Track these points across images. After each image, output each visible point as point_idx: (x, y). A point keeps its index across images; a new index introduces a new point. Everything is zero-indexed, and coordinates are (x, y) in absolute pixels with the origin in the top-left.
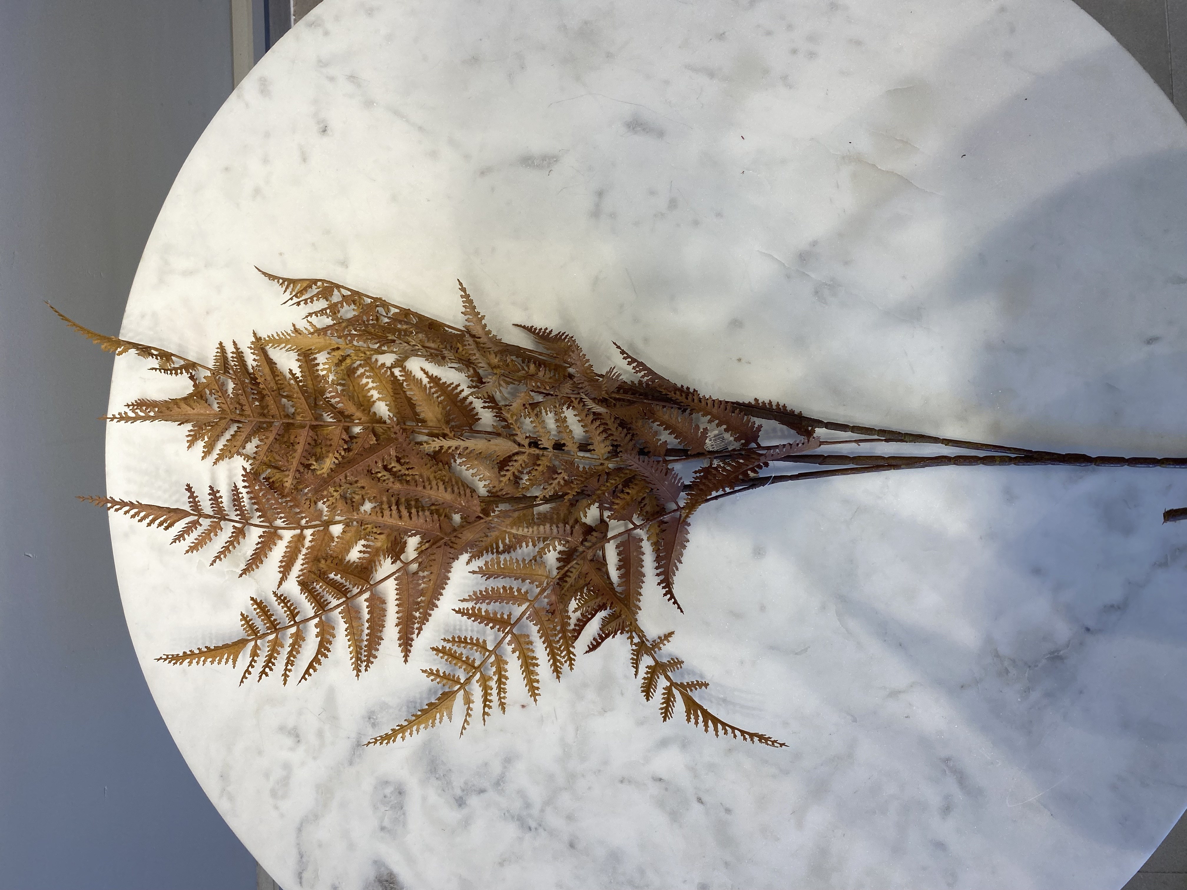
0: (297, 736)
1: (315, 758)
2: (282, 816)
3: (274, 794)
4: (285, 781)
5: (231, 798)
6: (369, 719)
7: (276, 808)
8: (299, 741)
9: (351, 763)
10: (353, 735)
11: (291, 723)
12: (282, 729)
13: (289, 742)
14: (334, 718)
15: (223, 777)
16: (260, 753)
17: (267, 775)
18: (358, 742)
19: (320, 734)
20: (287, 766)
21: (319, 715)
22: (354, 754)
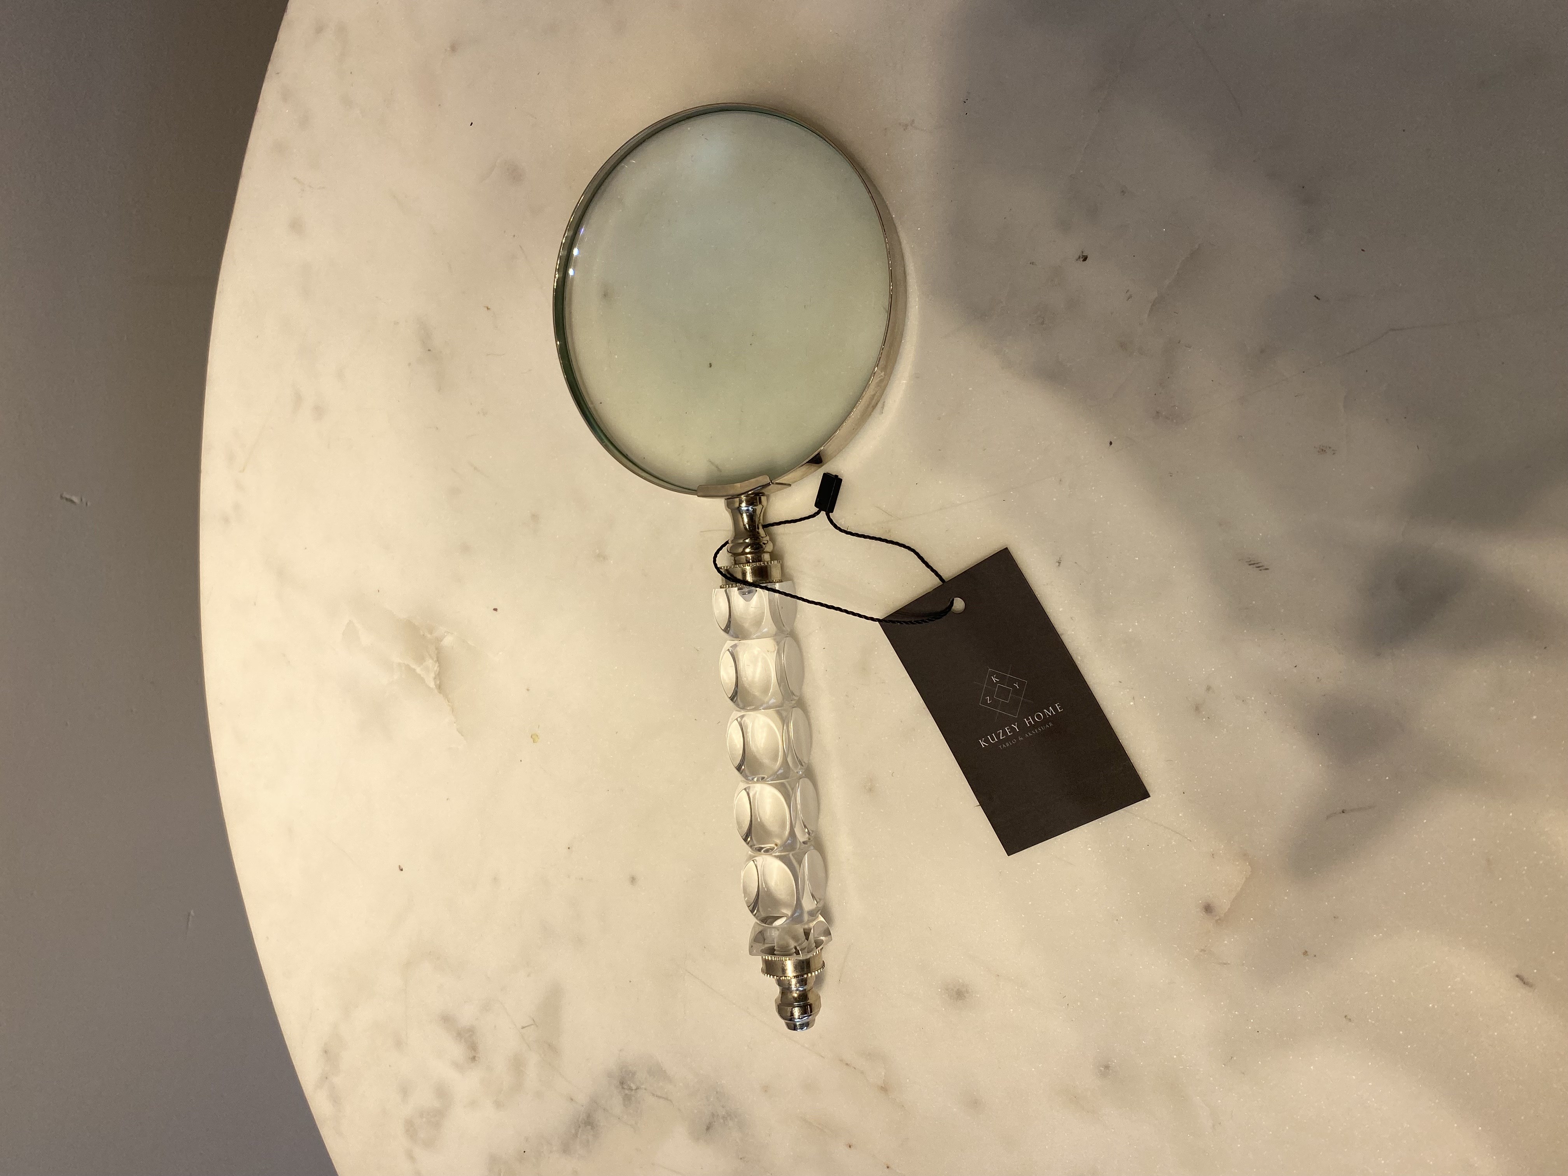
0: (474, 1047)
1: (498, 1105)
3: (411, 1129)
4: (435, 1119)
5: (335, 1099)
6: (622, 1083)
7: (411, 1157)
8: (474, 1059)
9: (566, 1149)
10: (582, 1098)
11: (467, 1015)
12: (447, 1020)
13: (456, 1051)
14: (550, 1048)
15: (329, 1054)
16: (399, 1044)
17: (405, 1091)
18: (589, 1116)
19: (517, 1065)
20: (443, 1094)
21: (523, 1028)
22: (576, 1135)
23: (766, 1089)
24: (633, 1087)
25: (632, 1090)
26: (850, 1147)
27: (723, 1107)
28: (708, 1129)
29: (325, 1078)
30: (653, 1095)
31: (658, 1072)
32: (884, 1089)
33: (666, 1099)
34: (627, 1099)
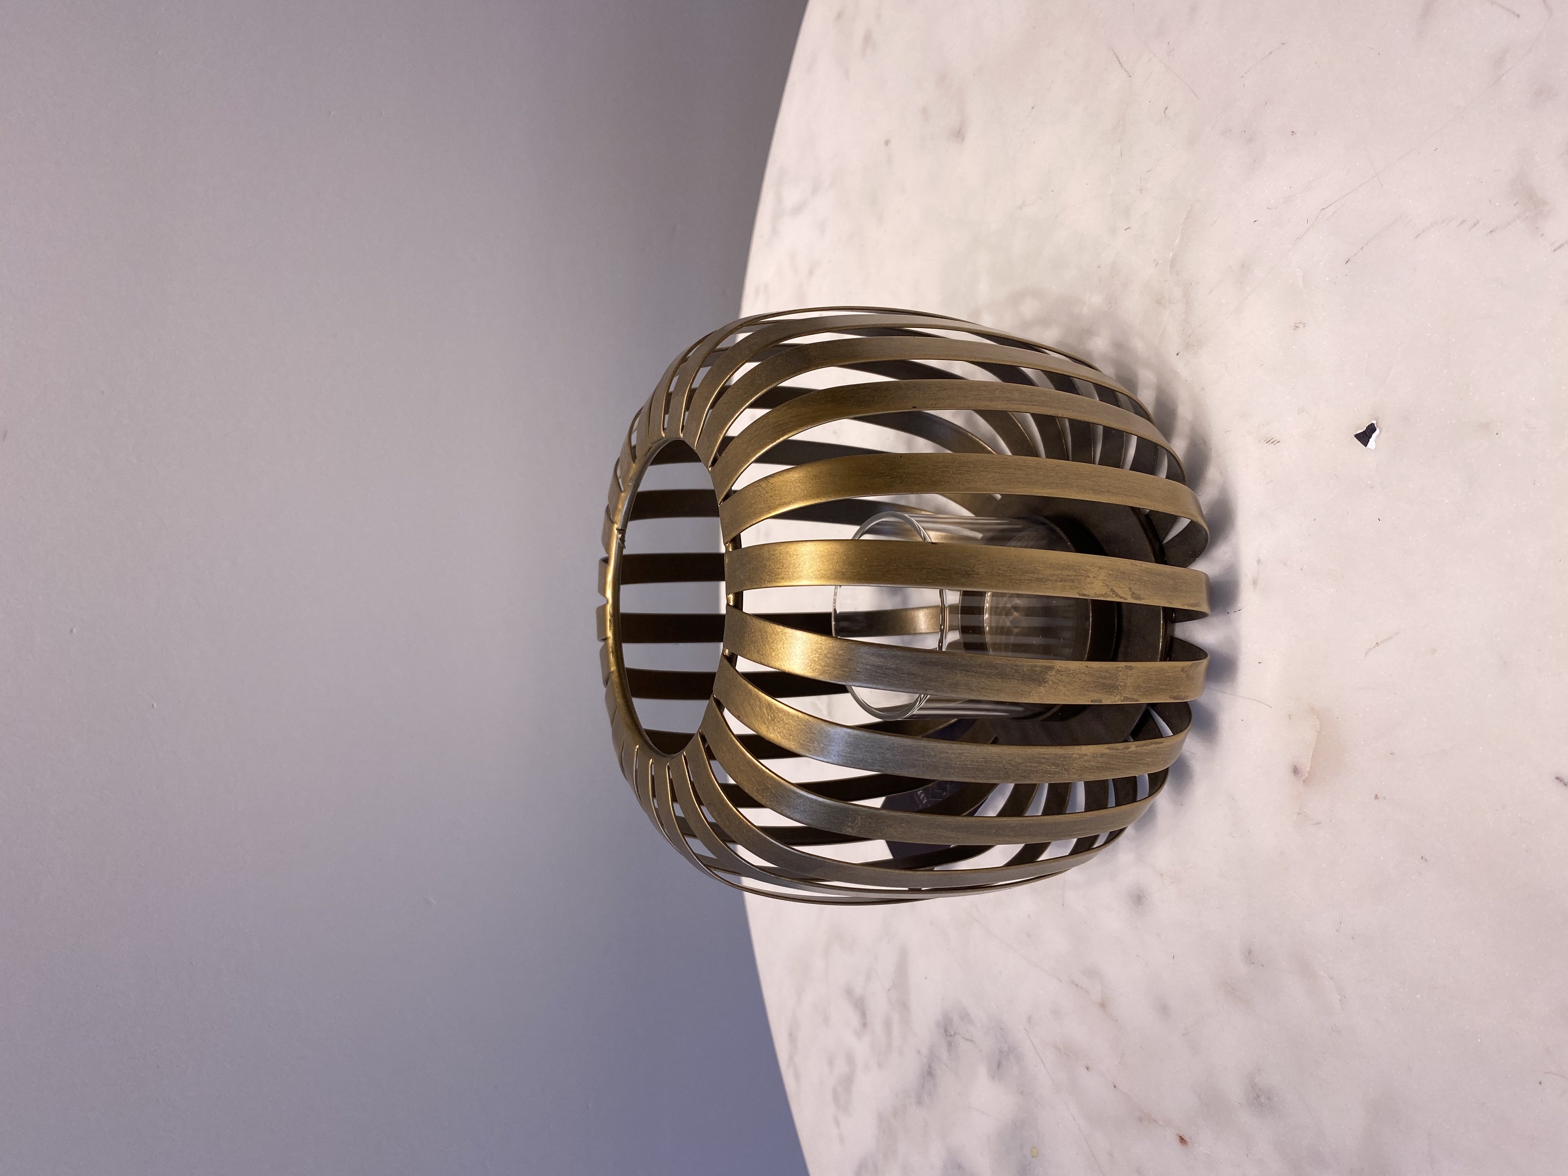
0: (863, 1014)
1: (880, 1065)
2: (842, 1140)
3: (836, 1096)
4: (847, 1082)
6: (946, 1031)
7: (837, 1122)
8: (864, 1025)
9: (919, 1101)
10: (925, 1050)
11: (859, 986)
12: (848, 993)
13: (854, 1019)
14: (903, 1006)
15: (792, 1037)
16: (826, 1020)
17: (831, 1062)
18: (930, 1067)
19: (887, 1025)
20: (850, 1060)
21: (889, 990)
22: (923, 1087)
23: (1029, 1020)
24: (952, 1033)
25: (951, 1036)
26: (1088, 1069)
27: (1006, 1043)
28: (999, 1065)
29: (791, 1058)
30: (964, 1038)
31: (966, 1017)
32: (1103, 1005)
33: (972, 1041)
34: (950, 1045)
